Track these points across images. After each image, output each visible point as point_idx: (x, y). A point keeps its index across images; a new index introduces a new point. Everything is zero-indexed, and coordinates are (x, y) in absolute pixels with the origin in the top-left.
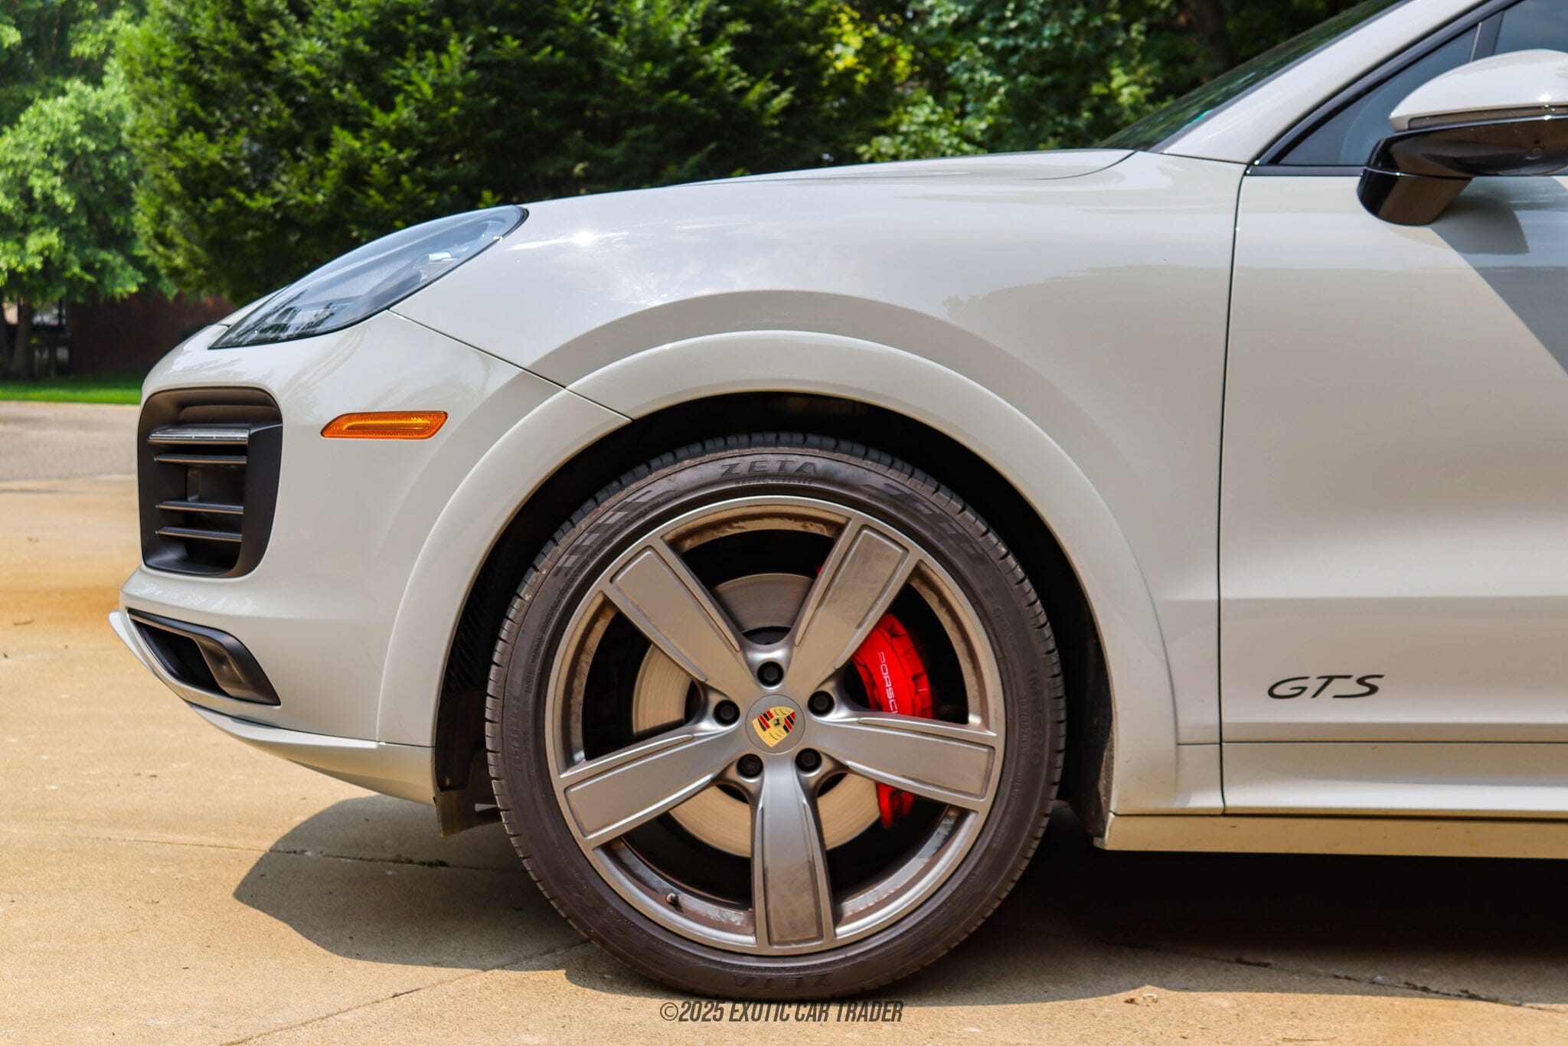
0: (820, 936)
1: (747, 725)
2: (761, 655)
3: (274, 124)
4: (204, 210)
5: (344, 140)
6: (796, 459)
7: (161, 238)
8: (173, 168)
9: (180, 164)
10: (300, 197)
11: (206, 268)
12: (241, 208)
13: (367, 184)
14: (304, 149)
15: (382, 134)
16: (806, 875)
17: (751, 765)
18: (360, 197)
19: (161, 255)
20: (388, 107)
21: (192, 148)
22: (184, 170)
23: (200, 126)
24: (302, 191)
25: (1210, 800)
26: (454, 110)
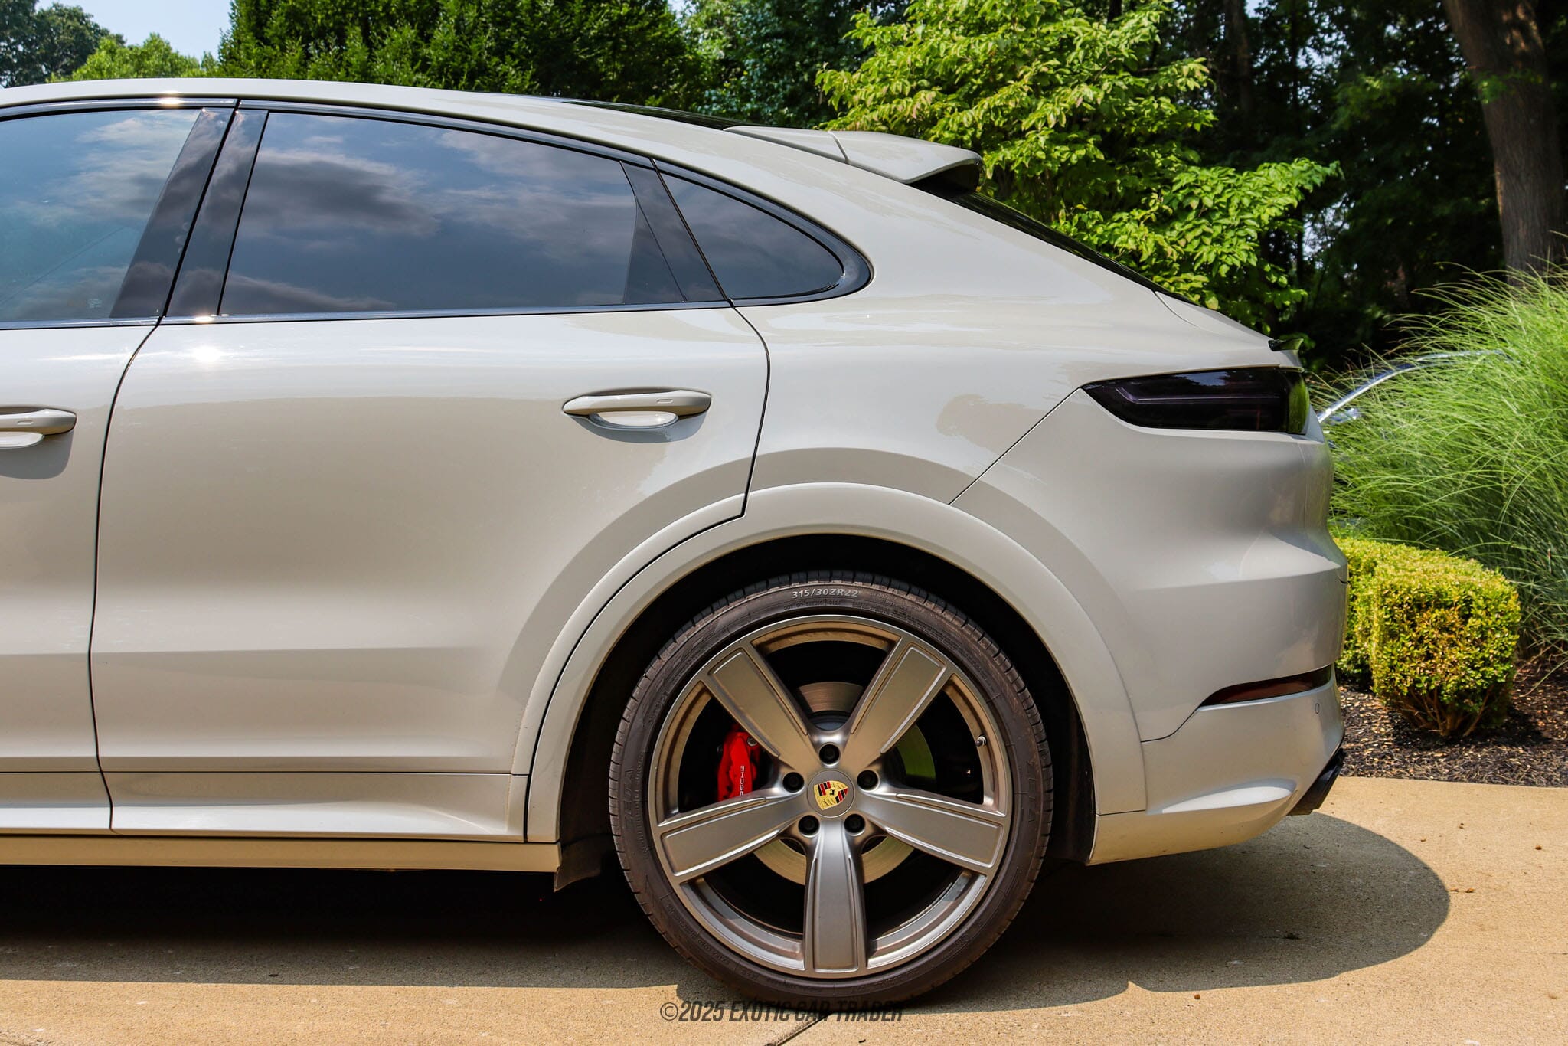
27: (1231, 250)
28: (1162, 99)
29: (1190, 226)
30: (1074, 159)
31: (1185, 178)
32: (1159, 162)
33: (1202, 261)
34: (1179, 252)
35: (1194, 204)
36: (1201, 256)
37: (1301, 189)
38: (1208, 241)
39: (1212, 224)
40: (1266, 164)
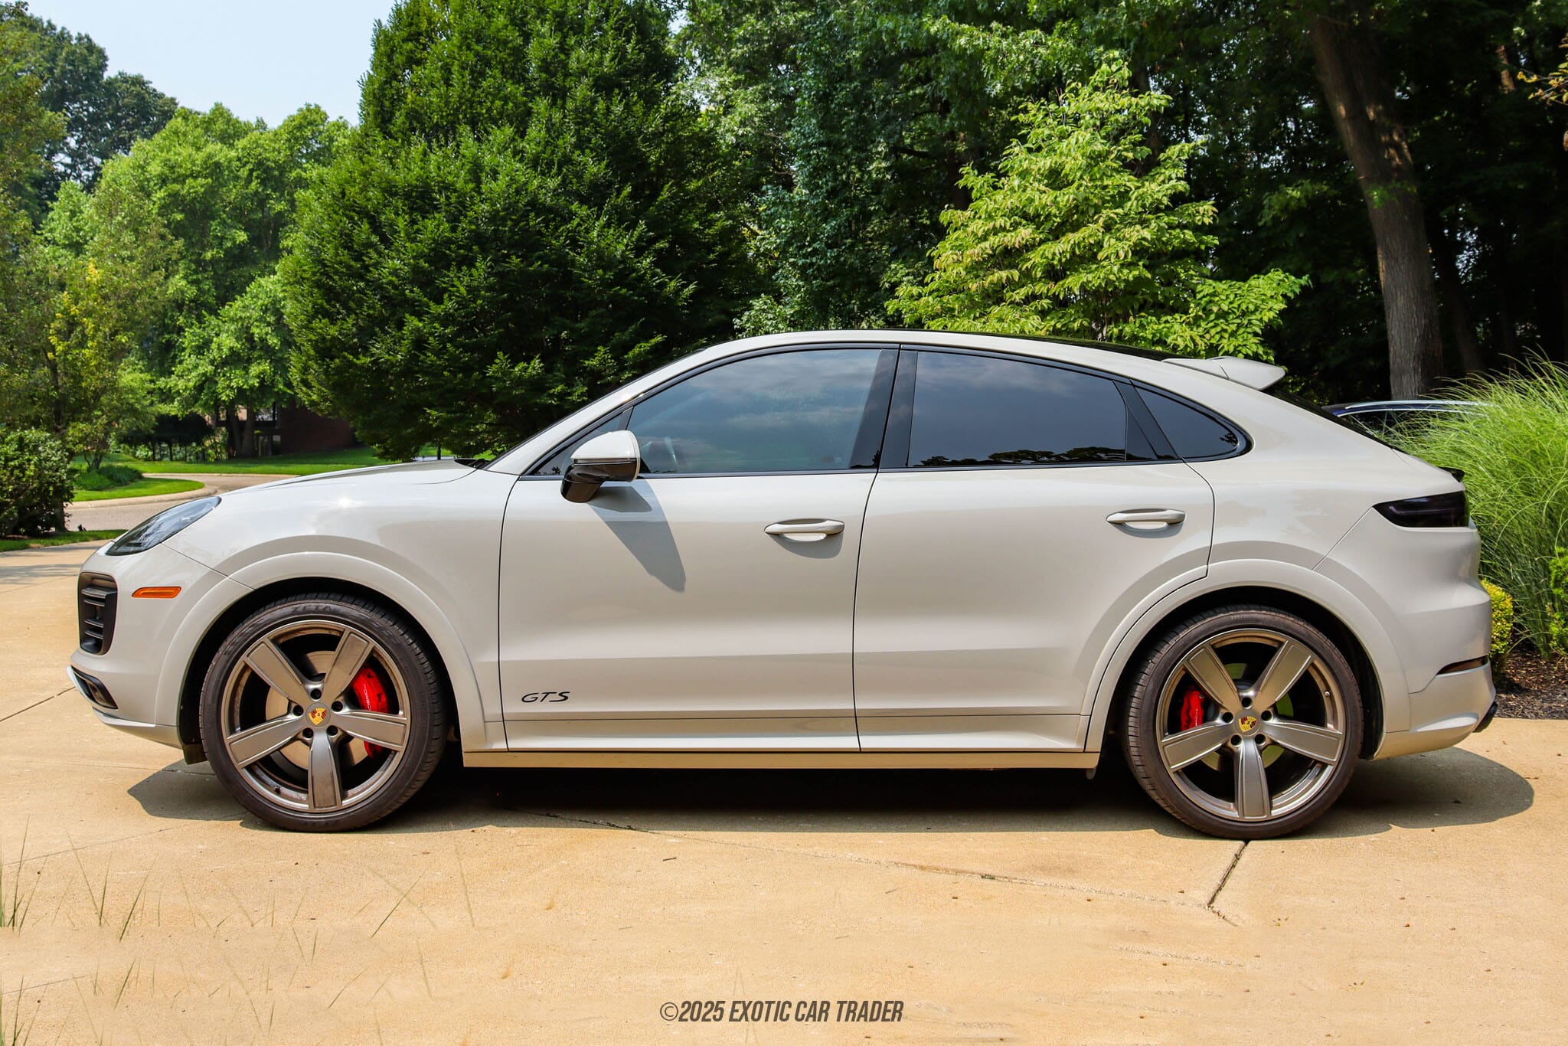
0: (336, 804)
1: (306, 716)
2: (312, 686)
3: (371, 312)
4: (328, 366)
5: (413, 322)
6: (323, 605)
7: (305, 383)
8: (310, 340)
9: (314, 338)
10: (387, 356)
11: (331, 402)
12: (351, 364)
13: (426, 348)
14: (389, 328)
15: (436, 318)
16: (329, 779)
17: (309, 733)
18: (422, 357)
19: (305, 393)
20: (439, 301)
21: (321, 328)
22: (317, 341)
23: (326, 314)
24: (388, 353)
25: (502, 746)
26: (479, 302)
27: (1245, 343)
28: (1186, 231)
29: (1212, 324)
30: (1131, 278)
31: (1208, 290)
32: (1183, 276)
33: (1224, 351)
34: (1205, 343)
35: (1215, 309)
36: (1223, 347)
37: (1284, 296)
38: (1226, 335)
39: (1228, 323)
40: (1256, 276)
